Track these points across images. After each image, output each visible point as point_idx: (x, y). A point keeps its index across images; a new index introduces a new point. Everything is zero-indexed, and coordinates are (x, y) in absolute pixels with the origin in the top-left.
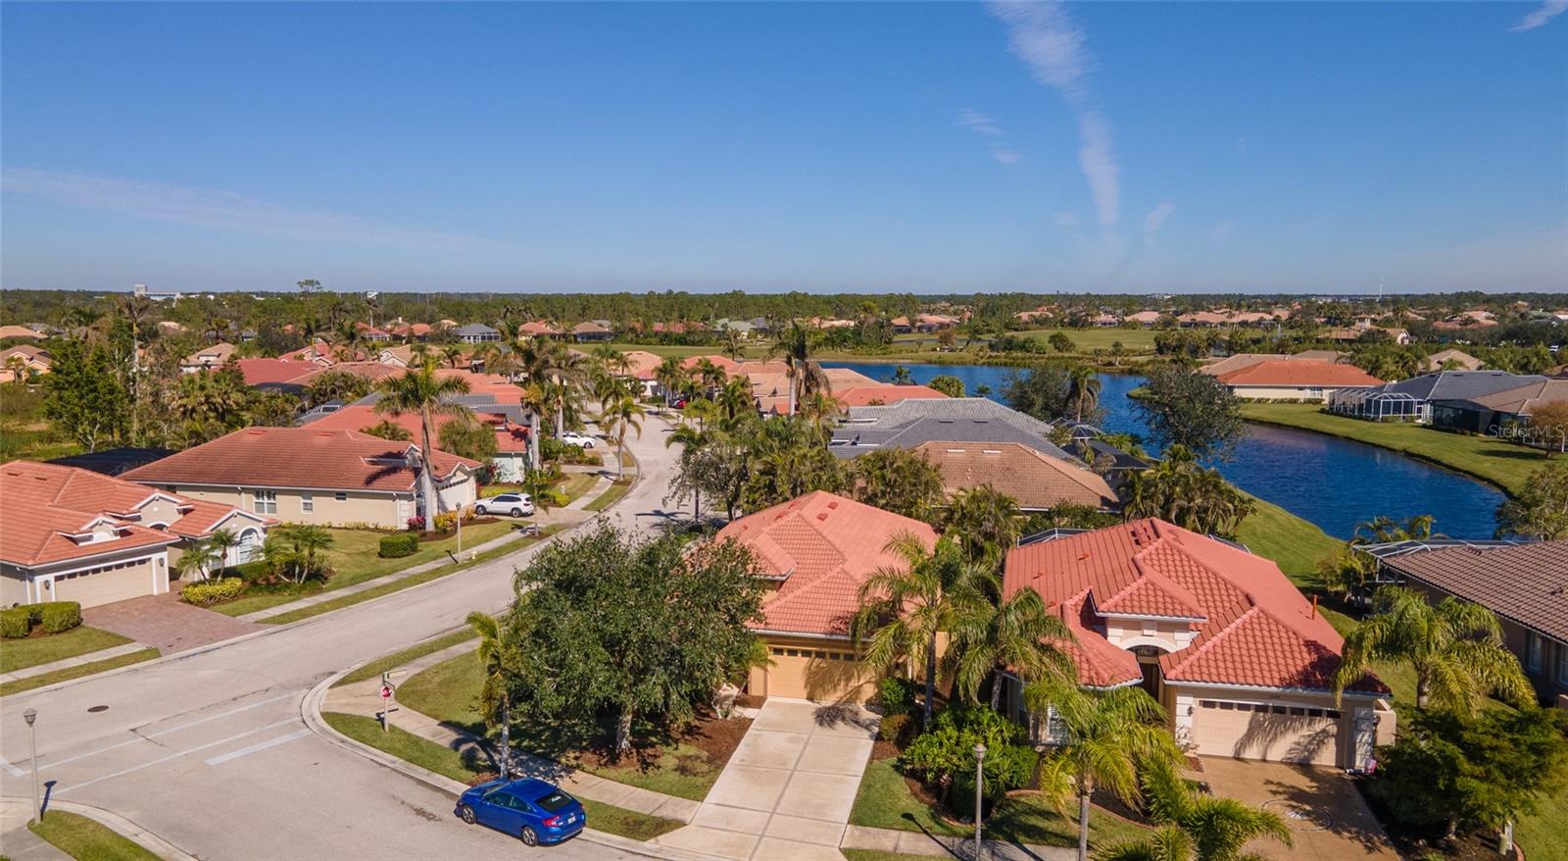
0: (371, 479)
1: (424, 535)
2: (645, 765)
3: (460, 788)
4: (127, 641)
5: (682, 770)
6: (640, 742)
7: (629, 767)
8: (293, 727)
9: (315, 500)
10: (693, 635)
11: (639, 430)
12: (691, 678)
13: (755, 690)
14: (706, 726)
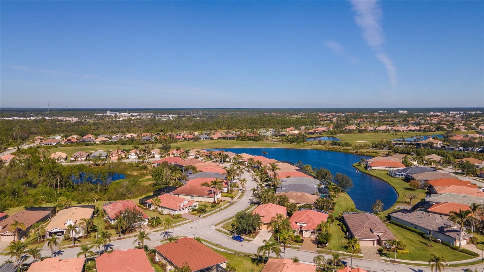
0: (208, 195)
1: (216, 204)
2: (249, 235)
3: (232, 237)
4: (188, 219)
5: (253, 236)
6: (249, 233)
7: (248, 235)
8: (212, 230)
9: (200, 197)
10: (254, 223)
11: (246, 184)
12: (253, 227)
13: (261, 228)
14: (255, 232)
